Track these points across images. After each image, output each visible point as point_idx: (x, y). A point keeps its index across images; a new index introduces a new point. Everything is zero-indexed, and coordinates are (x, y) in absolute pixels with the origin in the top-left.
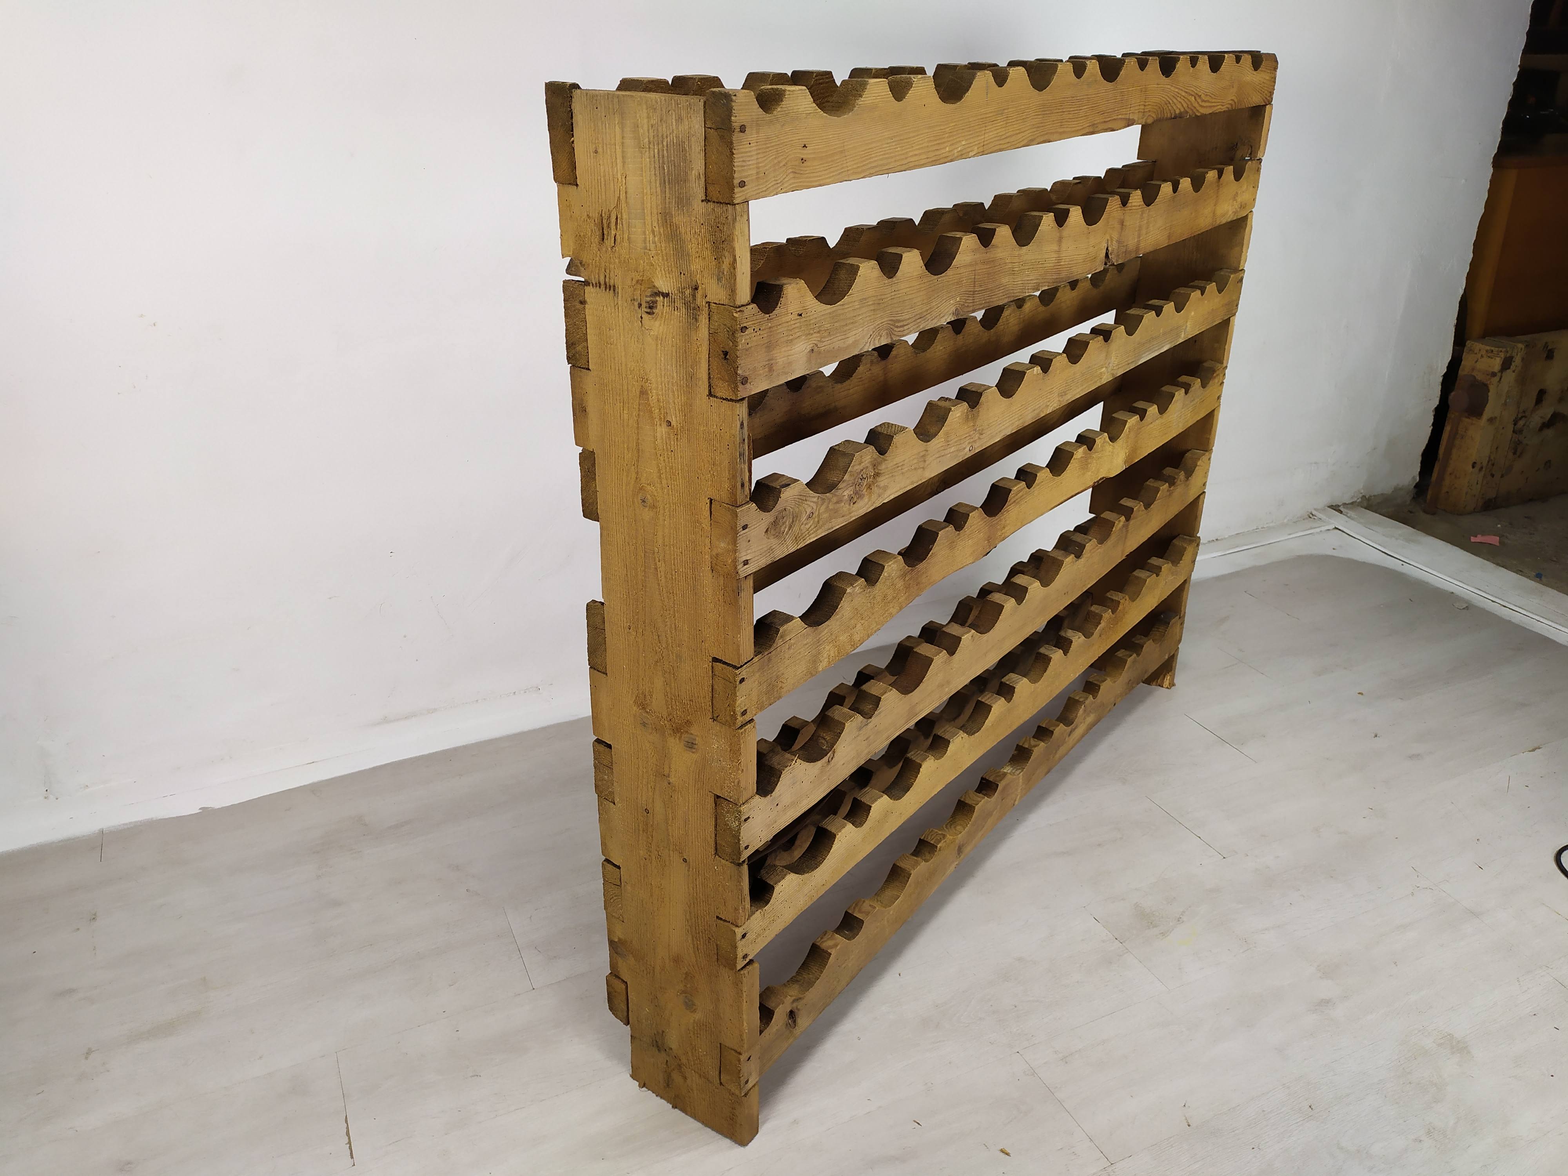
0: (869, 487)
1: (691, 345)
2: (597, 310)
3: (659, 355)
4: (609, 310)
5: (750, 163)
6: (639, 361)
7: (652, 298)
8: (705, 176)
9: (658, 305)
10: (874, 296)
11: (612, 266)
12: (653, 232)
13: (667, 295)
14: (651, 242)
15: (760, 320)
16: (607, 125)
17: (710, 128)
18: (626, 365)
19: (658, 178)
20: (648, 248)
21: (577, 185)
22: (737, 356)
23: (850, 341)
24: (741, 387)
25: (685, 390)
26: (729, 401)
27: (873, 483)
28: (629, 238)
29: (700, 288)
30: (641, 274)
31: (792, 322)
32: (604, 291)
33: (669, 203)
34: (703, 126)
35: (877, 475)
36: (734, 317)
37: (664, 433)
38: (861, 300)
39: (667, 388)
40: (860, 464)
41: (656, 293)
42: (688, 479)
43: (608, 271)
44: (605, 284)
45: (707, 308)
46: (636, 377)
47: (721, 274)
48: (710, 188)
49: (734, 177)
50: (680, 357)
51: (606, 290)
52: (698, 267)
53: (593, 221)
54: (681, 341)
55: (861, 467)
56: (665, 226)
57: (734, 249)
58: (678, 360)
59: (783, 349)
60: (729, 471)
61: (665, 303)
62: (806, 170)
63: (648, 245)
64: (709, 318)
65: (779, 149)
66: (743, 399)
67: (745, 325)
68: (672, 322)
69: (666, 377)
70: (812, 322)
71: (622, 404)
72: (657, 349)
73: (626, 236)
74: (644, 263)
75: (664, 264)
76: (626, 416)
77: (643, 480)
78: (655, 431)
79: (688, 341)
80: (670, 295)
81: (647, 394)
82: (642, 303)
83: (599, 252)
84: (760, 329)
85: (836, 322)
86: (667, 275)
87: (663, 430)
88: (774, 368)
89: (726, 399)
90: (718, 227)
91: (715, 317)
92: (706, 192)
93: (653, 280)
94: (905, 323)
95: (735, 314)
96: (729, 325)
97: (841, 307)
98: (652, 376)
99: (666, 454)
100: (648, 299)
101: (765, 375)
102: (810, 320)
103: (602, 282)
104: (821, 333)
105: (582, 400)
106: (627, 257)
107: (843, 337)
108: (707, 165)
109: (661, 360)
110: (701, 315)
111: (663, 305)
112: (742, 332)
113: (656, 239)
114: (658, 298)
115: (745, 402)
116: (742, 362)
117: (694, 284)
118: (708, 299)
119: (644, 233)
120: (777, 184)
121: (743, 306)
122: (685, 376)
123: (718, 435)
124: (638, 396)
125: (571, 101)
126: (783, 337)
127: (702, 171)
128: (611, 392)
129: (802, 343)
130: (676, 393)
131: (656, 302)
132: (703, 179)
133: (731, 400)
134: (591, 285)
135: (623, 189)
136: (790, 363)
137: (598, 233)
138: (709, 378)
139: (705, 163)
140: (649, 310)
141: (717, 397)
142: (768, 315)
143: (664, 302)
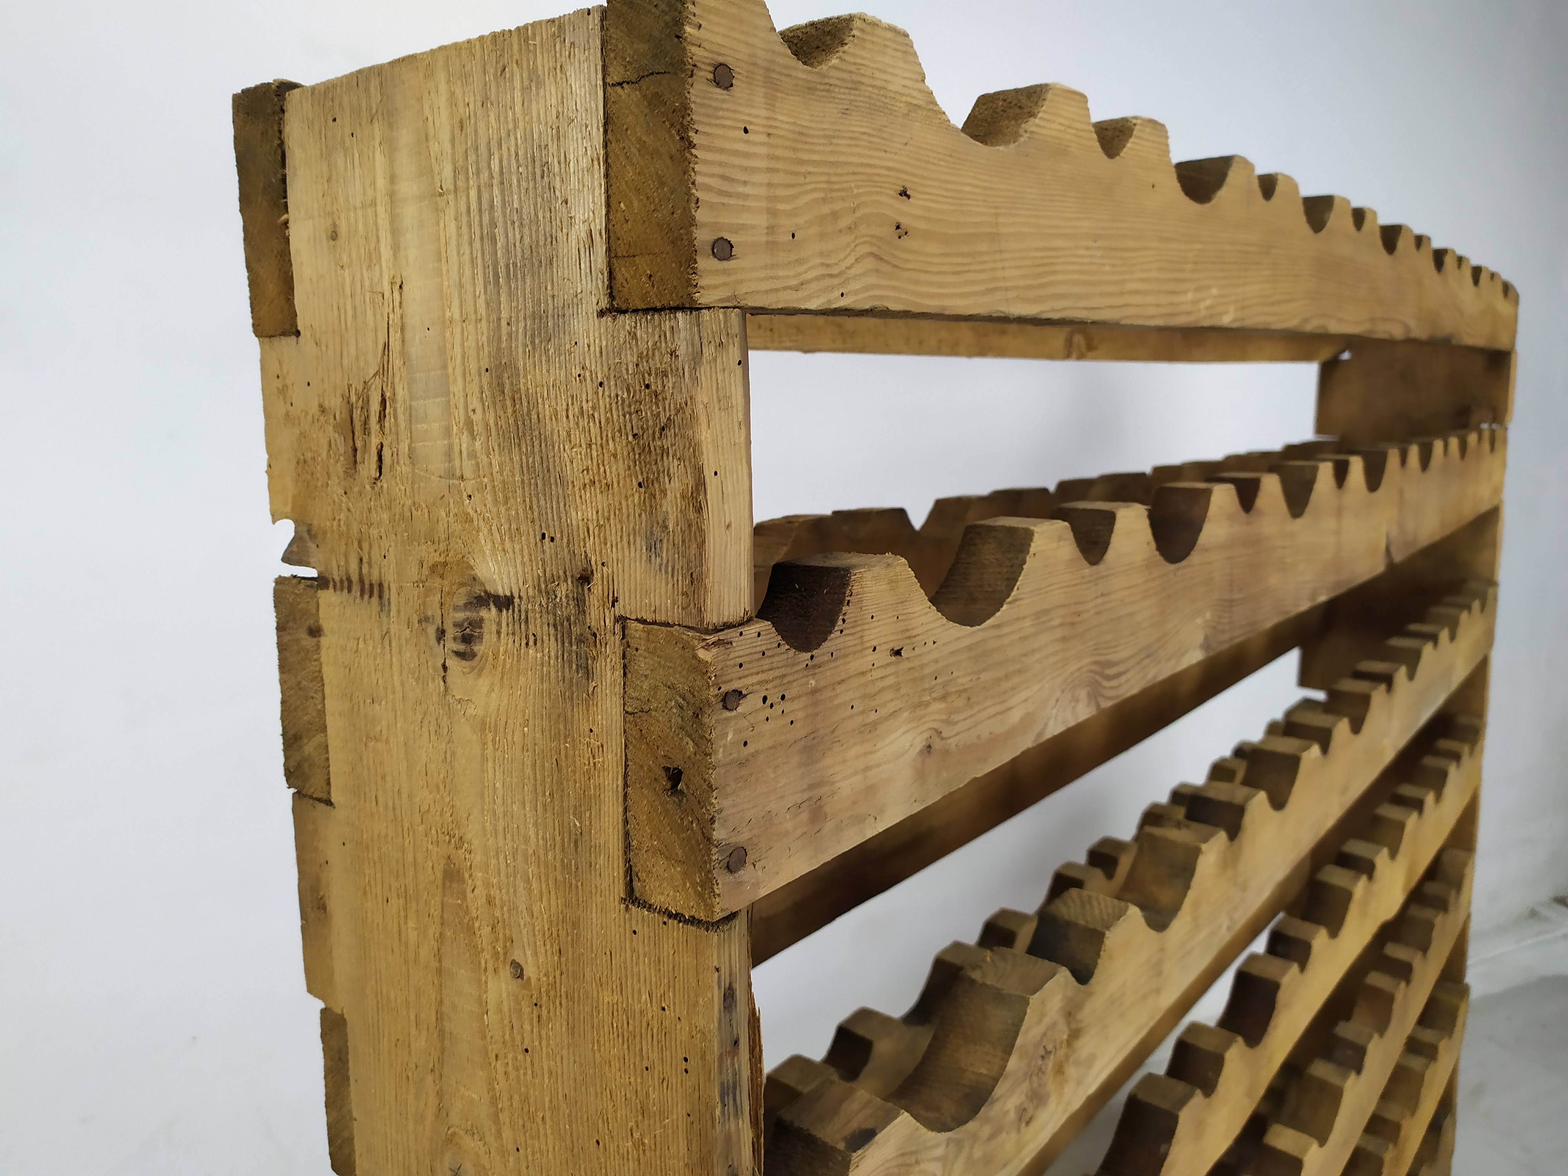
0: (1060, 1070)
1: (574, 747)
2: (344, 649)
3: (491, 774)
4: (370, 648)
5: (747, 190)
6: (442, 787)
7: (468, 614)
8: (609, 238)
9: (485, 630)
10: (1064, 606)
11: (374, 532)
12: (469, 423)
13: (505, 603)
14: (465, 454)
15: (783, 671)
16: (357, 155)
17: (620, 84)
18: (410, 796)
19: (480, 270)
20: (458, 474)
21: (298, 333)
22: (710, 786)
23: (1015, 716)
24: (723, 880)
25: (560, 878)
26: (686, 922)
27: (1067, 1057)
28: (412, 455)
29: (597, 576)
30: (442, 546)
31: (876, 674)
32: (358, 601)
33: (510, 335)
34: (600, 82)
35: (1075, 1034)
36: (700, 661)
37: (504, 995)
38: (1038, 615)
39: (511, 870)
40: (1040, 1021)
41: (479, 598)
42: (569, 1142)
43: (365, 546)
44: (361, 580)
45: (618, 637)
46: (433, 831)
47: (657, 530)
48: (622, 273)
49: (693, 218)
50: (543, 780)
51: (362, 595)
52: (591, 514)
53: (332, 417)
54: (547, 733)
55: (1042, 1028)
56: (499, 405)
57: (695, 448)
58: (540, 789)
59: (853, 752)
60: (689, 1142)
61: (504, 624)
62: (908, 261)
63: (457, 463)
64: (625, 667)
65: (833, 179)
66: (732, 916)
67: (735, 685)
68: (522, 679)
69: (509, 836)
70: (927, 671)
71: (402, 901)
72: (484, 759)
73: (404, 447)
74: (448, 515)
75: (499, 513)
76: (413, 936)
77: (455, 1118)
78: (482, 986)
79: (566, 737)
80: (516, 600)
81: (462, 880)
82: (445, 627)
83: (344, 499)
84: (783, 697)
85: (984, 670)
86: (508, 545)
87: (504, 986)
88: (827, 809)
89: (677, 916)
90: (648, 386)
91: (642, 664)
92: (610, 287)
93: (472, 562)
94: (1121, 668)
95: (702, 654)
96: (683, 687)
97: (995, 632)
98: (472, 832)
99: (510, 1056)
100: (460, 616)
101: (799, 832)
102: (922, 666)
103: (355, 578)
104: (949, 699)
105: (318, 879)
106: (409, 502)
107: (999, 708)
108: (613, 201)
109: (495, 789)
110: (601, 658)
111: (499, 633)
112: (725, 707)
113: (478, 444)
114: (484, 613)
115: (740, 926)
116: (726, 803)
117: (580, 564)
118: (619, 610)
119: (448, 432)
120: (831, 276)
121: (728, 626)
122: (558, 839)
123: (655, 1025)
124: (439, 882)
125: (280, 122)
126: (851, 717)
127: (599, 224)
128: (378, 866)
129: (901, 731)
130: (535, 885)
131: (478, 624)
132: (600, 248)
133: (693, 921)
134: (331, 585)
135: (395, 319)
136: (870, 790)
137: (342, 447)
138: (627, 847)
139: (608, 198)
140: (461, 647)
141: (650, 908)
142: (809, 655)
143: (499, 624)
